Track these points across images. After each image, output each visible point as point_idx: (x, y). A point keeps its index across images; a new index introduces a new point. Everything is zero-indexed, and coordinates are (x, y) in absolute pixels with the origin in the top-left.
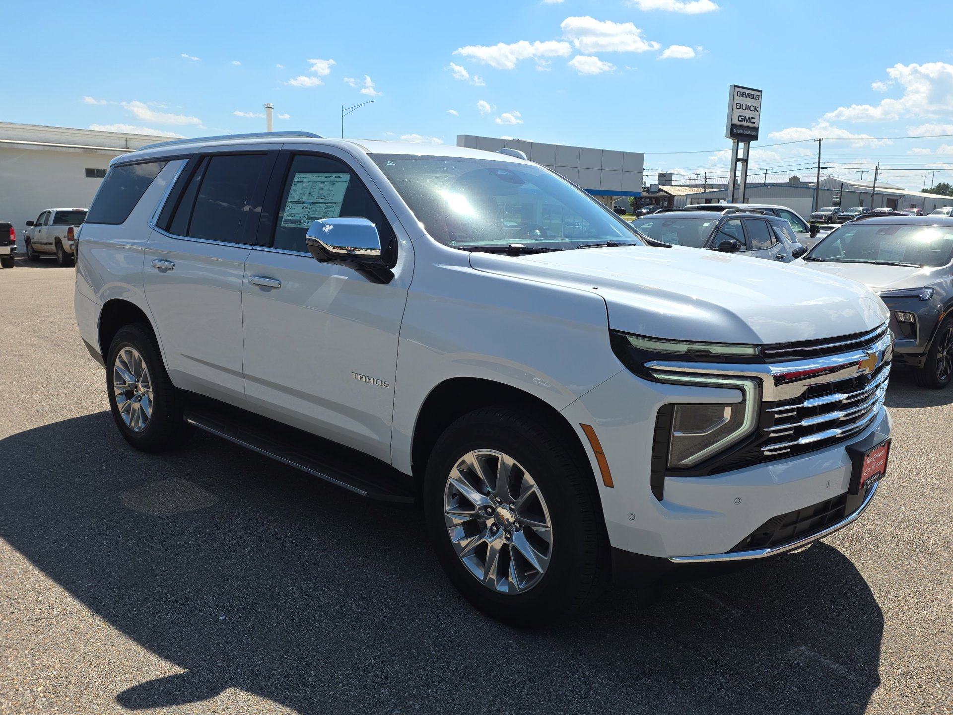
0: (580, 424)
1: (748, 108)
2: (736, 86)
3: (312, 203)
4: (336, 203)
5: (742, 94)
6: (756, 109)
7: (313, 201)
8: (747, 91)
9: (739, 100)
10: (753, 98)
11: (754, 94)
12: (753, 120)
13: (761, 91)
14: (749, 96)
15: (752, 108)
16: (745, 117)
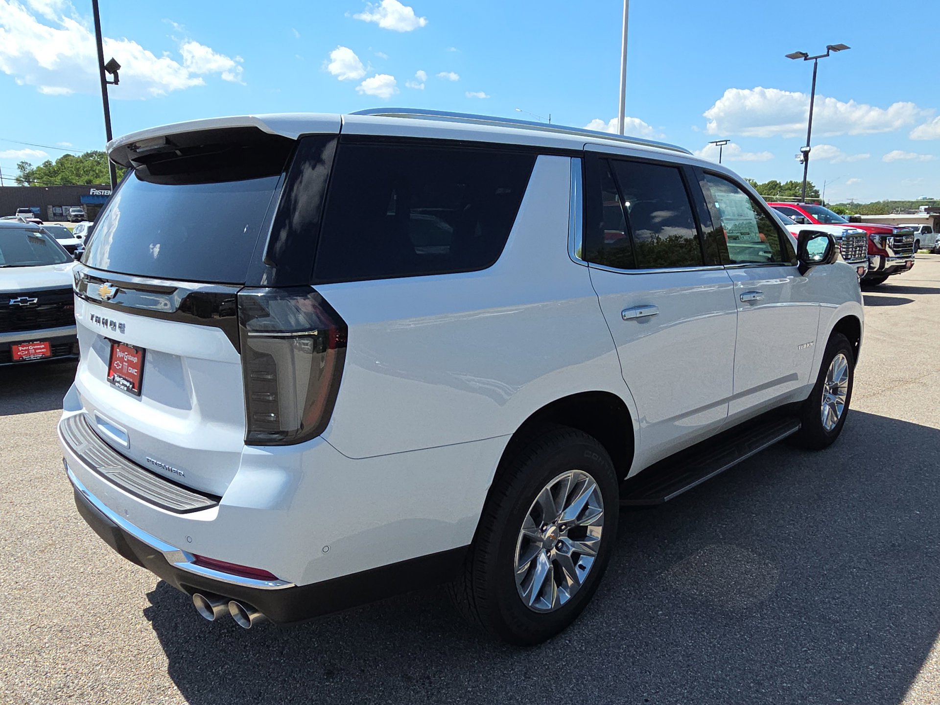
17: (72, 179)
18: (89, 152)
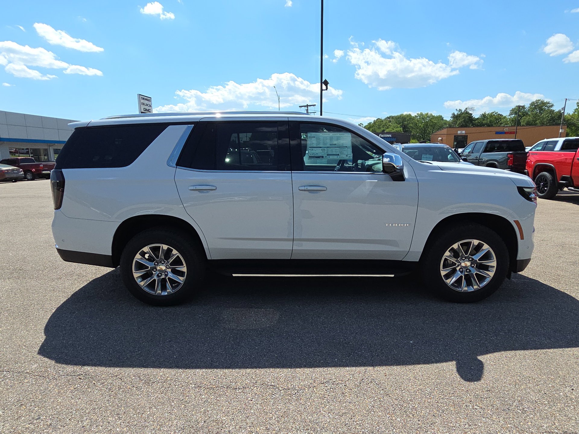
0: (514, 221)
1: (147, 105)
2: (140, 95)
3: (328, 147)
4: (347, 147)
5: (143, 99)
6: (150, 106)
7: (328, 146)
8: (145, 98)
9: (142, 101)
10: (148, 101)
11: (148, 99)
12: (150, 111)
13: (151, 98)
14: (146, 99)
15: (149, 105)
16: (147, 109)
17: (376, 130)
18: (388, 116)
